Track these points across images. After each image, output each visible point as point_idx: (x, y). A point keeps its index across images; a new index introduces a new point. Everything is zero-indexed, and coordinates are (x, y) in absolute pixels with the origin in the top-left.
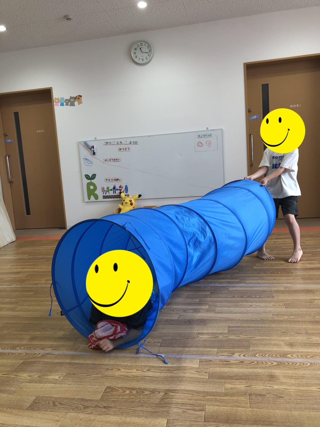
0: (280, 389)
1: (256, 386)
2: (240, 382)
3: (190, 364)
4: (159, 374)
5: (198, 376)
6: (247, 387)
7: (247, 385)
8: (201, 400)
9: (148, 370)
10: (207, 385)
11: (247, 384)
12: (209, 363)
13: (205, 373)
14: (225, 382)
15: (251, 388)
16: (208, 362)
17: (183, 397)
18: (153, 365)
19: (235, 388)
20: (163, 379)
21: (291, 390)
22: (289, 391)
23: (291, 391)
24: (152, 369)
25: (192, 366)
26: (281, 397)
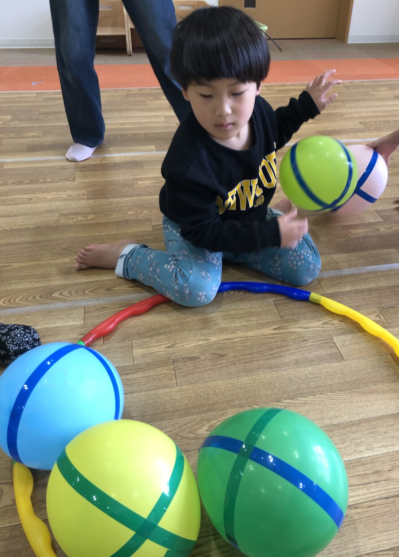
0: (218, 341)
1: (183, 344)
2: (157, 342)
6: (169, 347)
7: (168, 345)
11: (169, 343)
14: (133, 345)
15: (175, 349)
19: (150, 354)
21: (236, 340)
22: (233, 342)
23: (236, 342)
26: (222, 356)
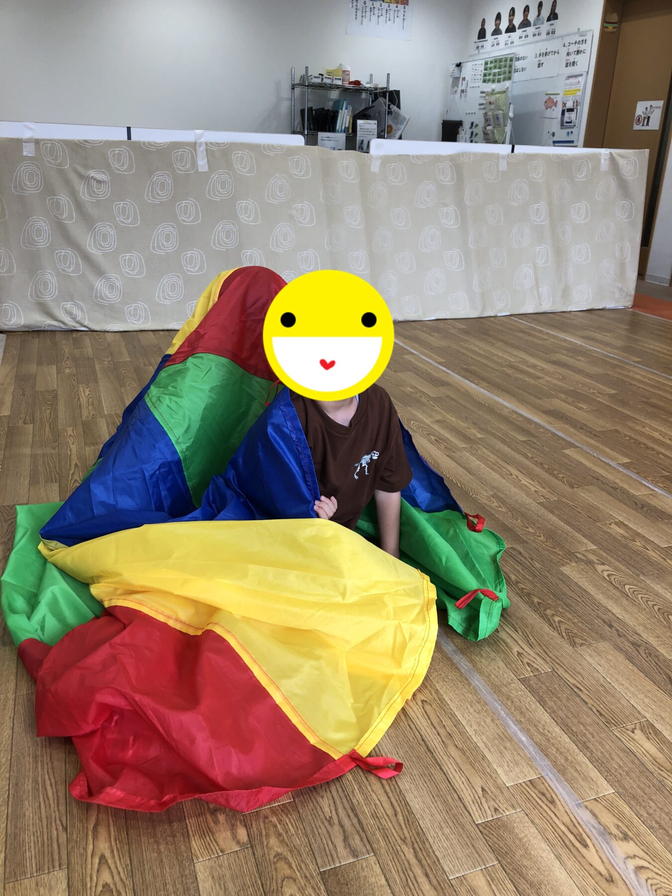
3: (502, 766)
4: (425, 724)
5: (467, 798)
8: (386, 837)
9: (423, 701)
10: (447, 831)
12: (539, 801)
13: (493, 810)
14: (490, 869)
16: (544, 799)
17: (375, 798)
18: (449, 702)
20: (411, 739)
24: (434, 706)
25: (499, 771)
